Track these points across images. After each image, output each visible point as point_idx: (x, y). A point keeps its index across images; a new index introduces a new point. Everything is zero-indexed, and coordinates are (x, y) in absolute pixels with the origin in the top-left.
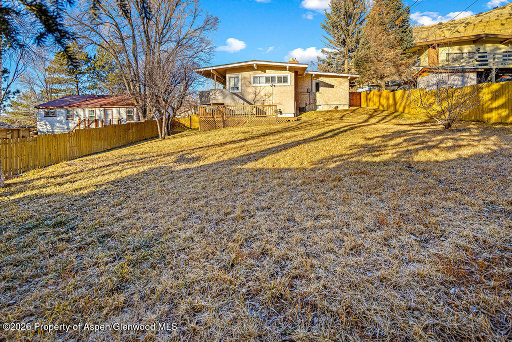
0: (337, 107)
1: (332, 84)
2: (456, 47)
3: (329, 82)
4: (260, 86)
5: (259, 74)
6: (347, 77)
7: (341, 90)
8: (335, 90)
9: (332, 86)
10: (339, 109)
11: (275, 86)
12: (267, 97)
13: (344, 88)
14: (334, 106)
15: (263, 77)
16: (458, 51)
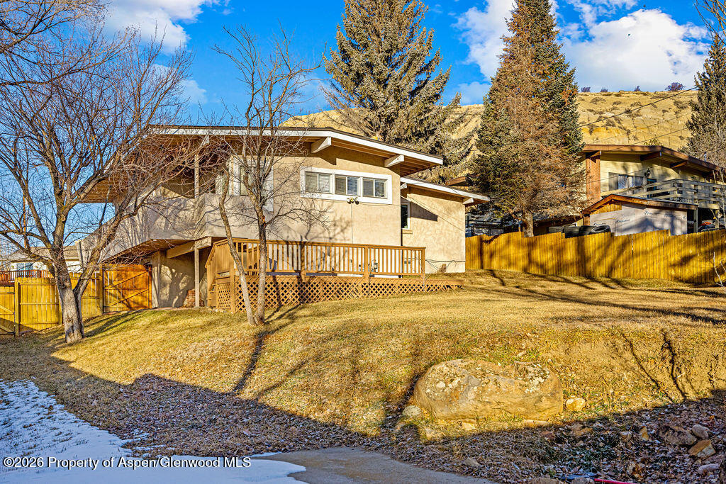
0: (444, 268)
1: (435, 212)
2: (620, 163)
3: (427, 207)
4: (323, 200)
5: (319, 166)
6: (462, 199)
7: (451, 228)
8: (440, 227)
9: (433, 218)
10: (448, 271)
11: (357, 203)
12: (338, 229)
13: (456, 223)
14: (440, 265)
15: (329, 175)
16: (622, 172)
